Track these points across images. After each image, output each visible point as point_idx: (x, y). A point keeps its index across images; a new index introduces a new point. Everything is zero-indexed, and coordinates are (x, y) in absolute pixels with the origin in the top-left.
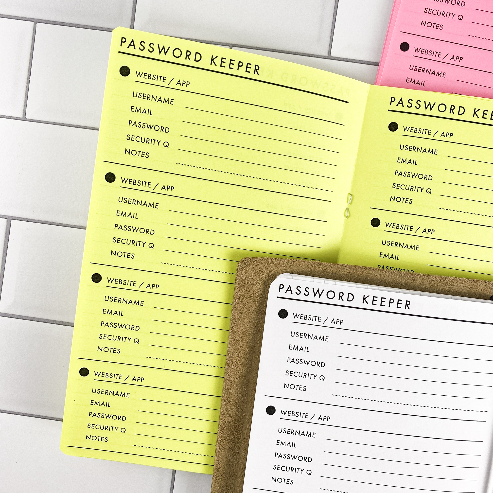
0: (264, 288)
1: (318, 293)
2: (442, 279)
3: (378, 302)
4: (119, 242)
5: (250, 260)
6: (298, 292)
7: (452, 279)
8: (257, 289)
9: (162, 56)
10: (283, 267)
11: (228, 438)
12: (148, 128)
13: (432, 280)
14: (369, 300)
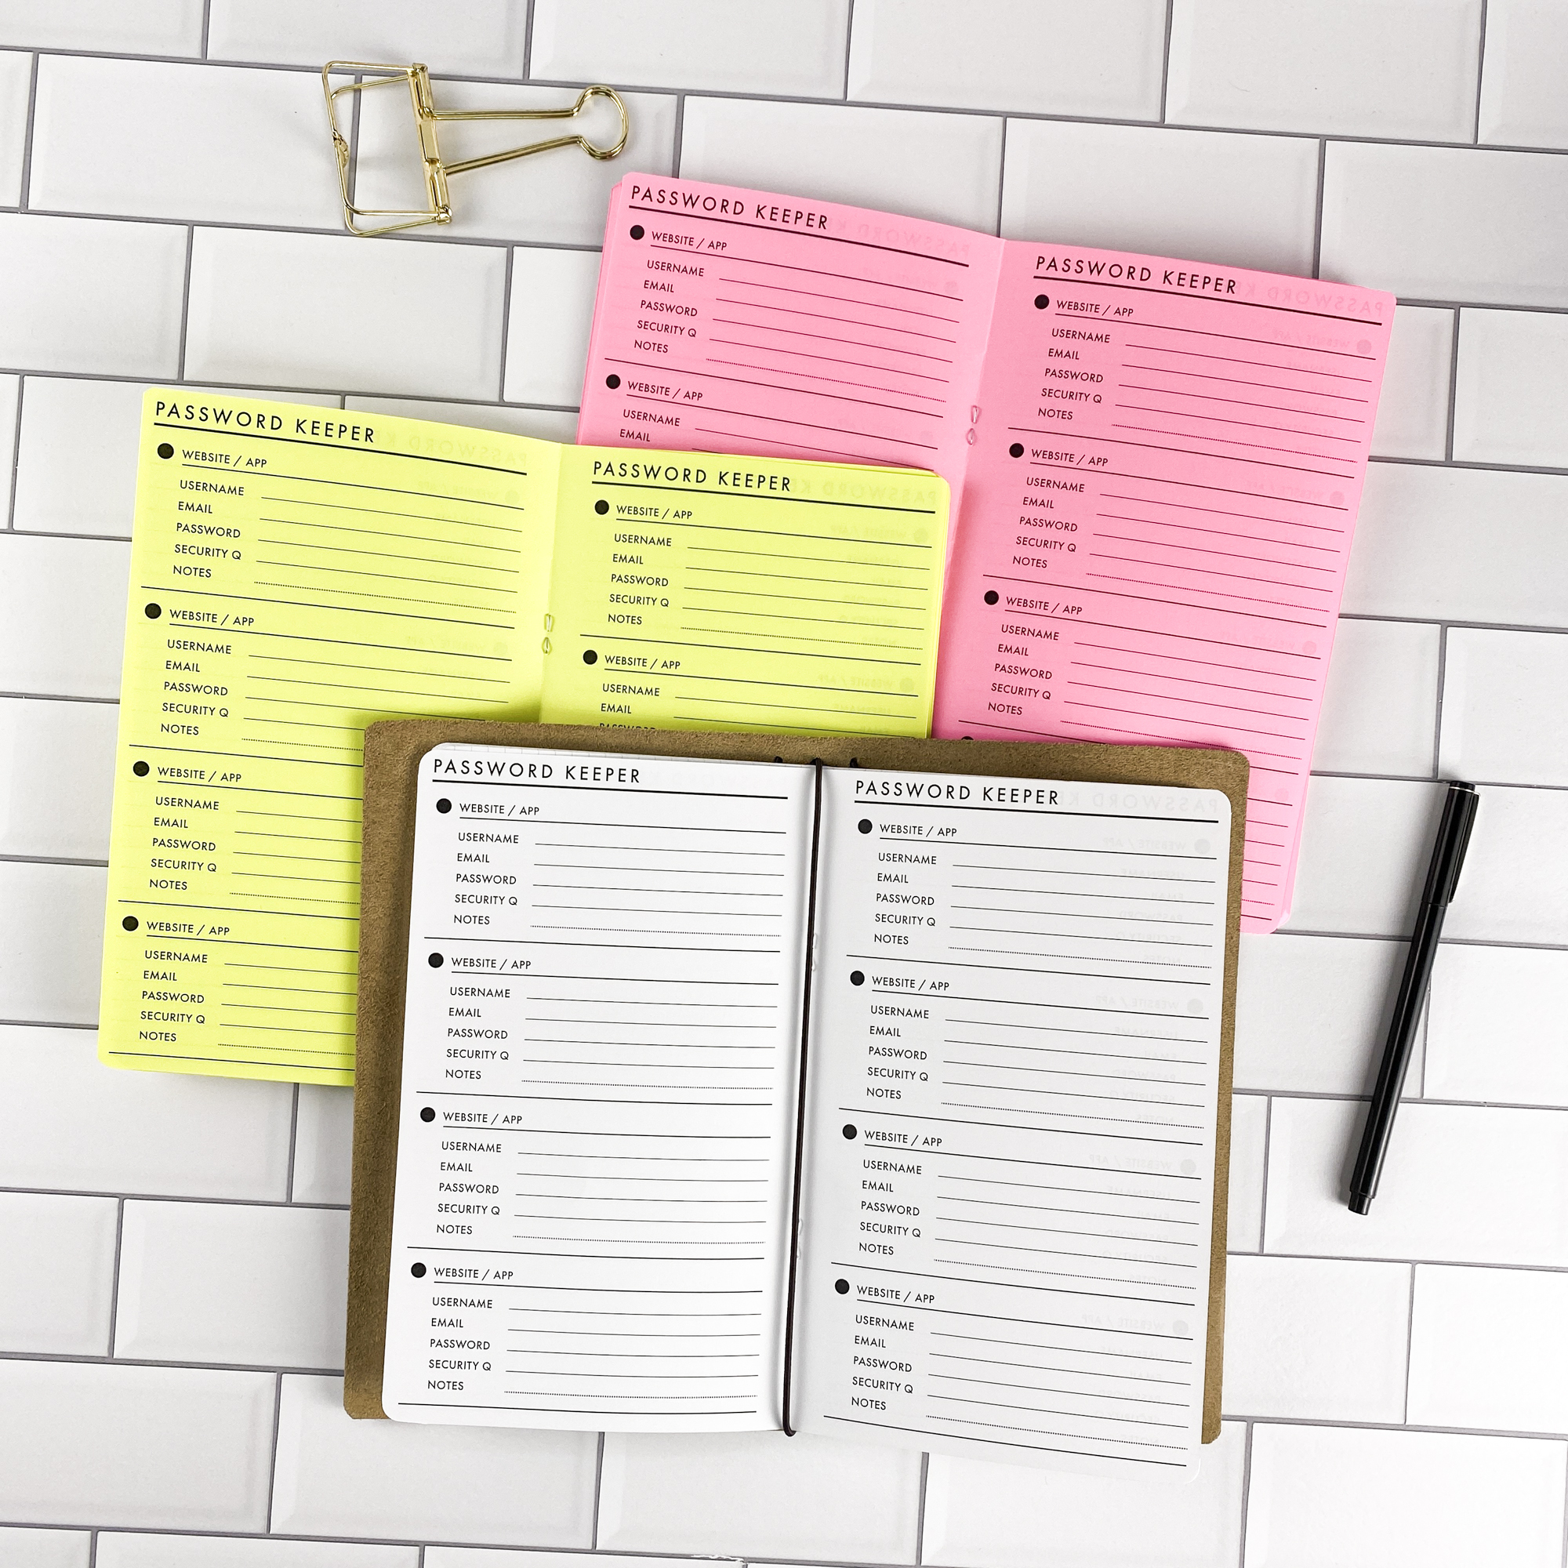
0: (412, 769)
1: (496, 769)
2: (691, 734)
3: (590, 775)
4: (172, 709)
5: (385, 725)
6: (465, 770)
7: (706, 734)
8: (401, 769)
9: (221, 425)
10: (440, 733)
11: (374, 1017)
12: (207, 532)
13: (676, 737)
14: (576, 773)
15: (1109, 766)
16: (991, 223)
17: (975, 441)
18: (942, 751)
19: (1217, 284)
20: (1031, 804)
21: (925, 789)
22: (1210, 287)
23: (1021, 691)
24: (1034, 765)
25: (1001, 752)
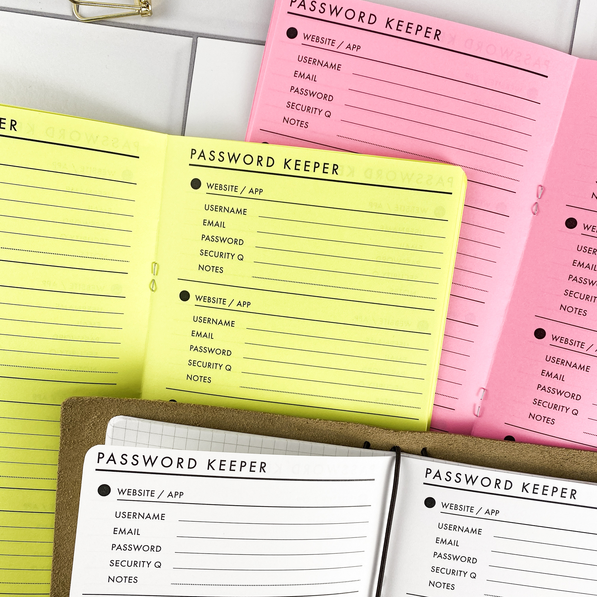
0: (96, 432)
2: (304, 422)
5: (75, 400)
7: (315, 422)
13: (292, 423)
16: (565, 43)
17: (538, 213)
20: (557, 497)
21: (479, 480)
23: (556, 407)
24: (561, 466)
25: (538, 454)
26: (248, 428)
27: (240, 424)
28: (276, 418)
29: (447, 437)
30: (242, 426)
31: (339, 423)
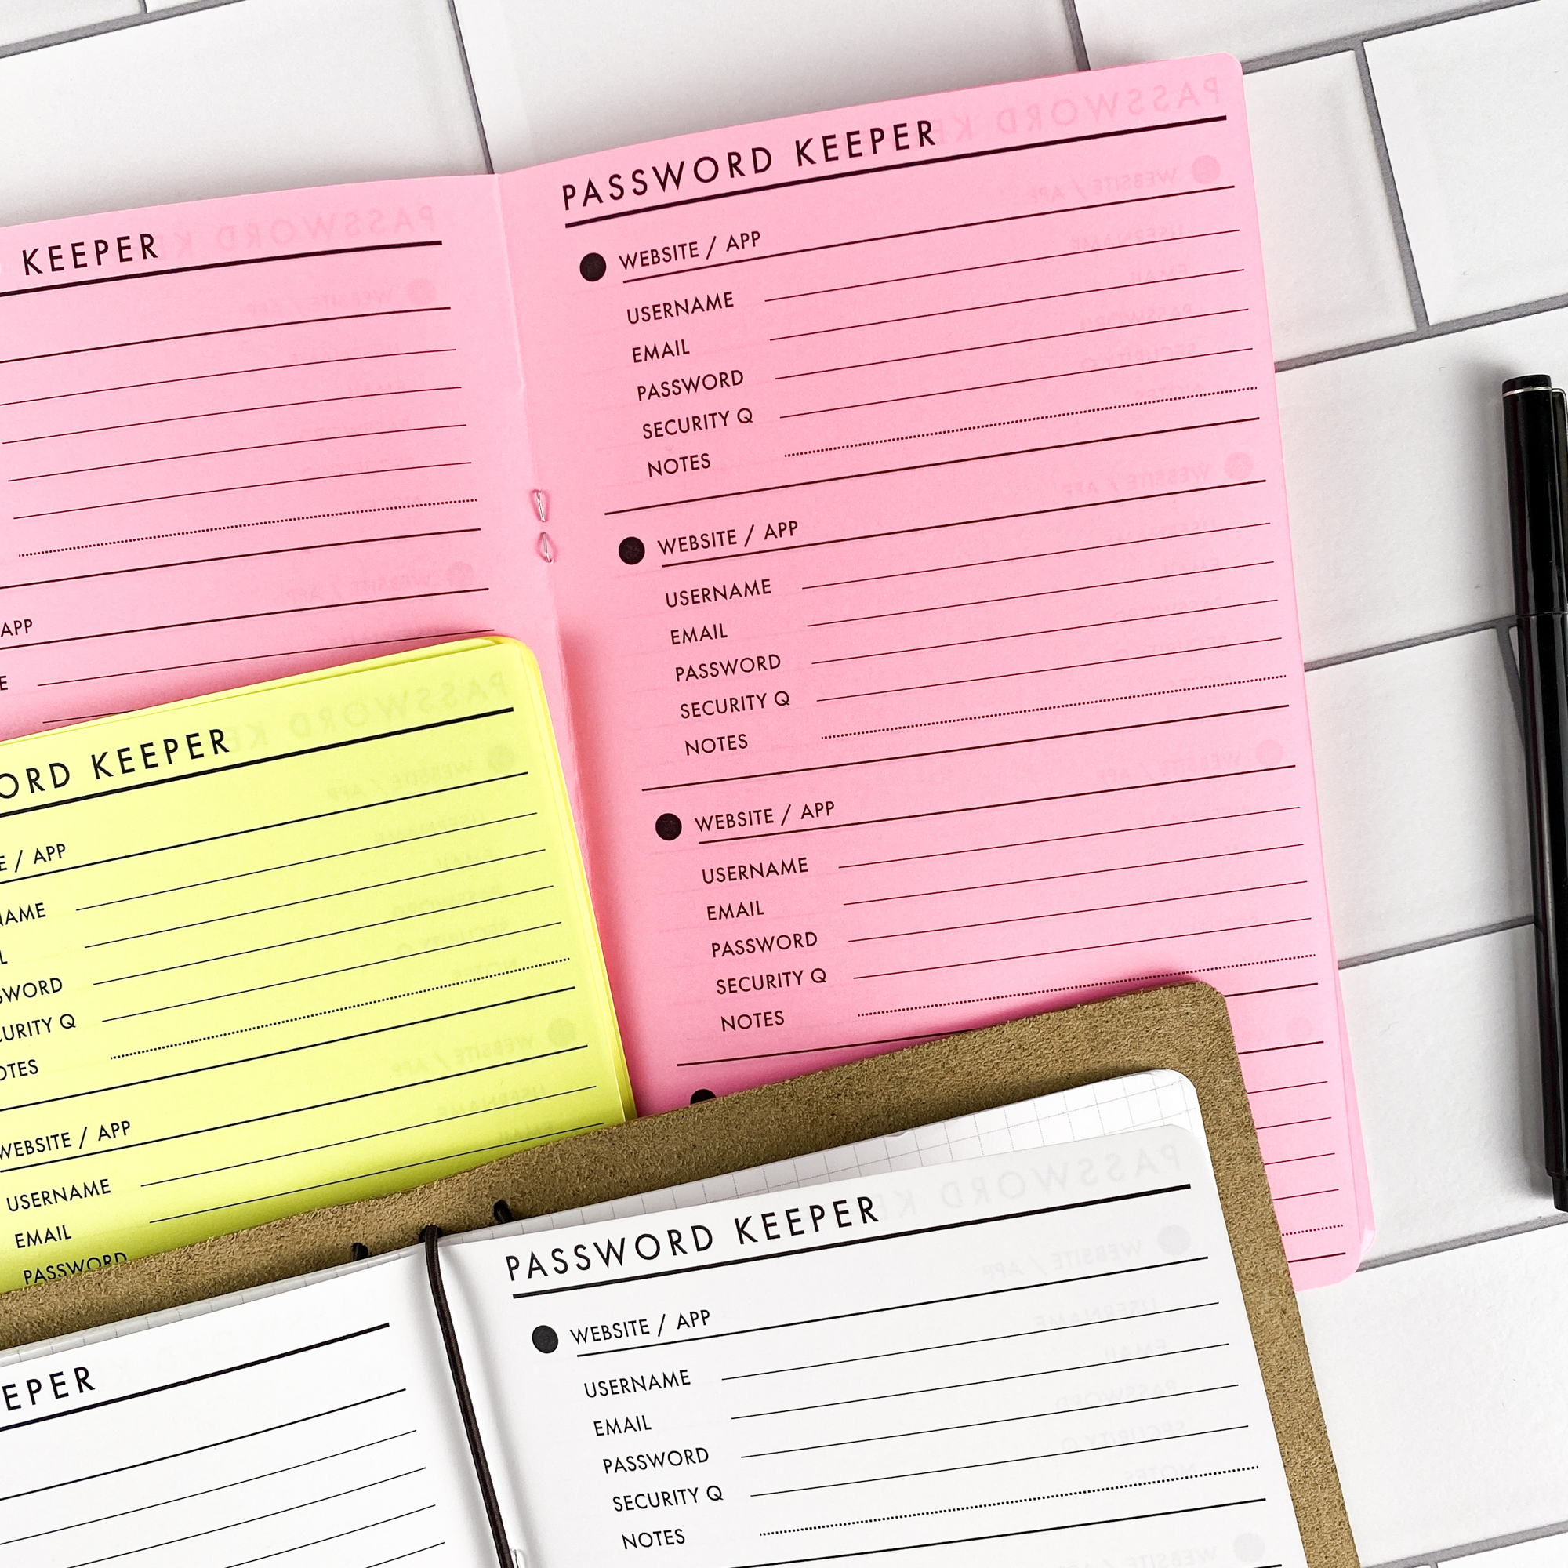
7: (207, 1248)
13: (154, 1271)
15: (969, 1074)
17: (555, 553)
18: (657, 1140)
19: (897, 136)
22: (887, 146)
23: (771, 982)
24: (833, 1115)
25: (766, 1109)
26: (56, 1325)
27: (31, 1323)
28: (109, 1274)
29: (541, 1155)
30: (38, 1328)
31: (265, 1227)
